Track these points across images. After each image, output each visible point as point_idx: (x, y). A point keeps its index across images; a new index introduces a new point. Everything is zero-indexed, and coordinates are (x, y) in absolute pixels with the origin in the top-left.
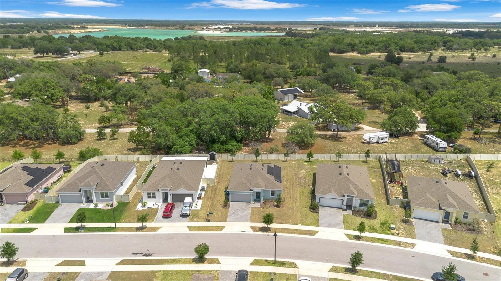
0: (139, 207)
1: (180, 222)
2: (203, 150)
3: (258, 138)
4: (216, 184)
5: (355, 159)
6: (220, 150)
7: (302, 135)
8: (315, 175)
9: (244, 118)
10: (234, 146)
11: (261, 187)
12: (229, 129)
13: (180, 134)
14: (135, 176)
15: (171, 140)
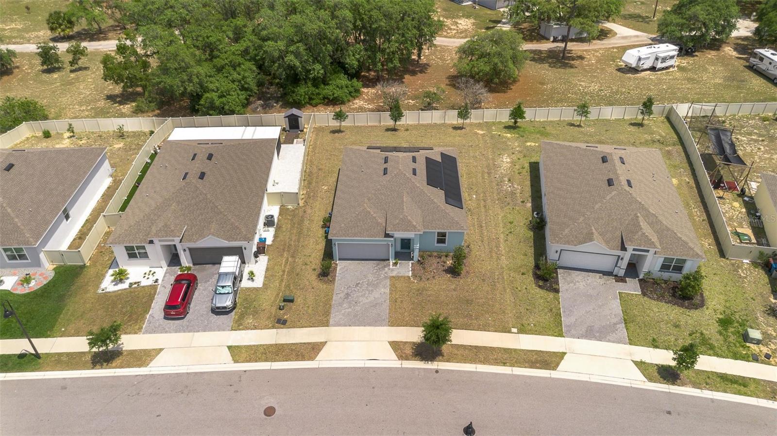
0: (108, 285)
1: (211, 330)
2: (274, 98)
3: (395, 66)
4: (301, 203)
5: (613, 118)
6: (310, 99)
7: (496, 60)
8: (535, 168)
9: (362, 20)
10: (342, 87)
11: (414, 228)
12: (330, 47)
13: (218, 62)
14: (108, 182)
15: (196, 80)
